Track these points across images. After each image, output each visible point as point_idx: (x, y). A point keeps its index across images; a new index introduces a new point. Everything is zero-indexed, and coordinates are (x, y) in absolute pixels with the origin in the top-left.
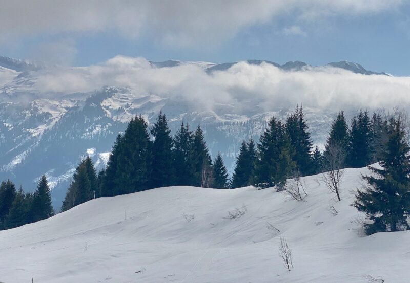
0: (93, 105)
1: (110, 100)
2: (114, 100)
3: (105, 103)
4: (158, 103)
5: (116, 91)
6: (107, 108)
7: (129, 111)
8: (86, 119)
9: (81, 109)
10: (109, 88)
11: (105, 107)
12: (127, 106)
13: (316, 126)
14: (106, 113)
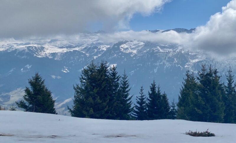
0: (116, 46)
1: (125, 45)
2: (126, 45)
3: (122, 46)
4: (142, 45)
5: (128, 41)
6: (122, 48)
7: (130, 49)
8: (112, 52)
9: (111, 48)
10: (125, 40)
11: (121, 47)
12: (130, 47)
13: (197, 53)
14: (121, 49)
